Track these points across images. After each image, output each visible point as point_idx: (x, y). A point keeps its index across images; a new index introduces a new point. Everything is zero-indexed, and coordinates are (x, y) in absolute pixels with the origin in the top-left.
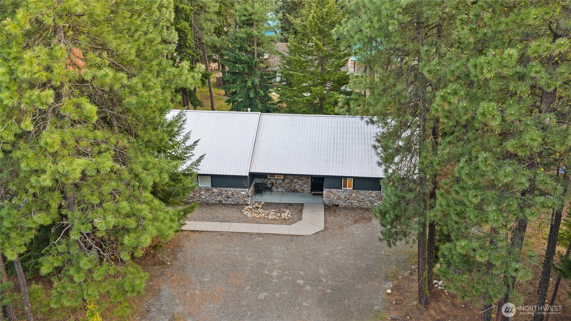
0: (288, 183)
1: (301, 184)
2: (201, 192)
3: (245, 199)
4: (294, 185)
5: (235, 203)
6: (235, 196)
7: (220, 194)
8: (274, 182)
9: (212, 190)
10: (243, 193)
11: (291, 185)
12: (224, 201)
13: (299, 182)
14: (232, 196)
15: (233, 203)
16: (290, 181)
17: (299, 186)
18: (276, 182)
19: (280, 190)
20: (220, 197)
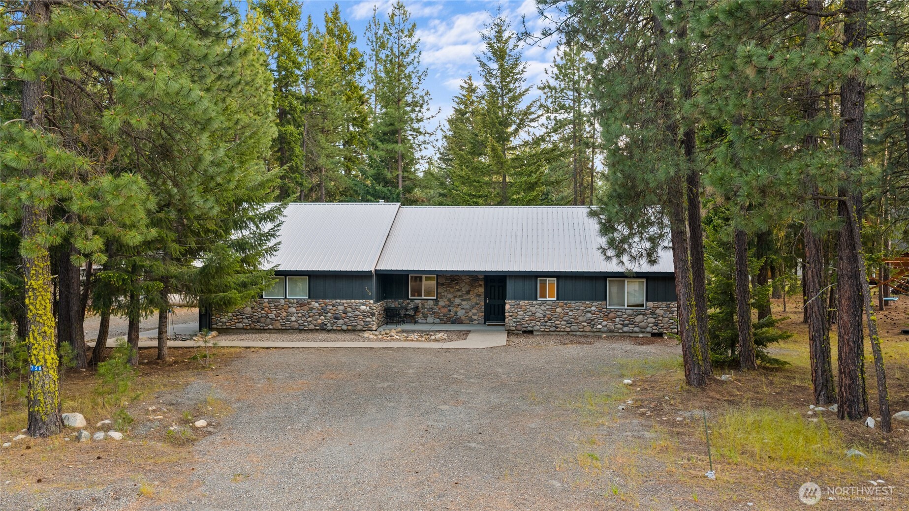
0: (444, 307)
1: (468, 307)
2: (290, 309)
3: (368, 319)
4: (455, 309)
5: (350, 328)
6: (350, 314)
7: (323, 312)
8: (420, 305)
9: (309, 303)
10: (363, 307)
11: (450, 311)
12: (329, 325)
13: (464, 303)
14: (344, 315)
15: (344, 327)
16: (448, 303)
17: (464, 311)
18: (423, 305)
19: (430, 320)
20: (322, 317)
